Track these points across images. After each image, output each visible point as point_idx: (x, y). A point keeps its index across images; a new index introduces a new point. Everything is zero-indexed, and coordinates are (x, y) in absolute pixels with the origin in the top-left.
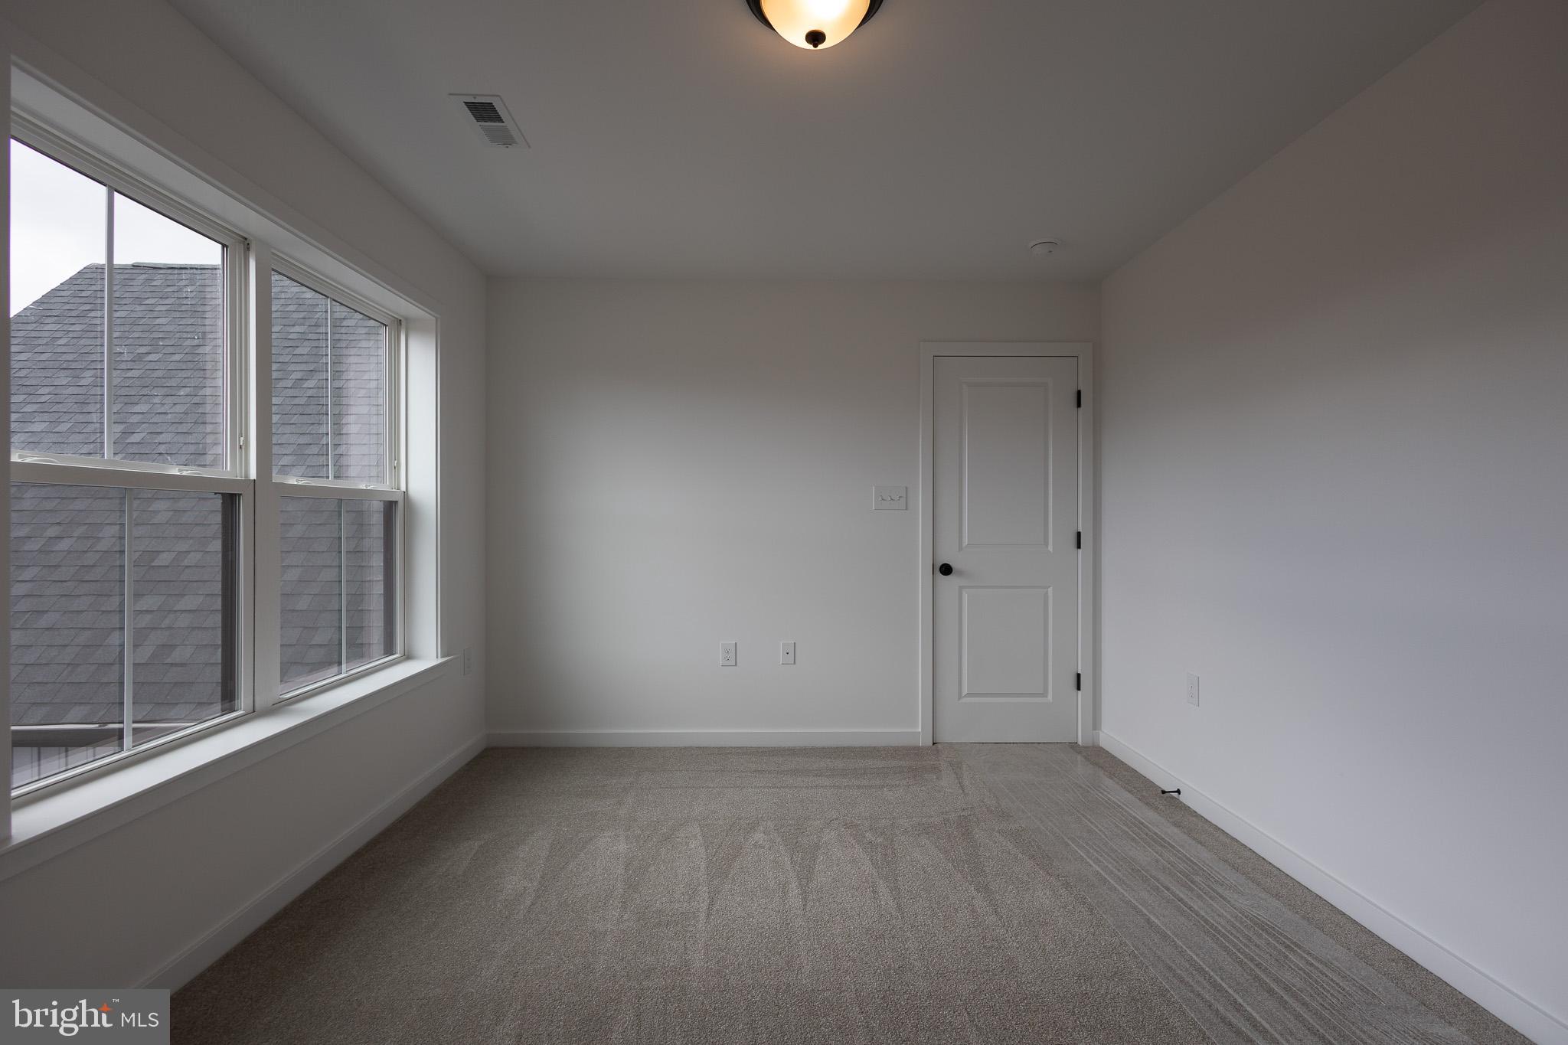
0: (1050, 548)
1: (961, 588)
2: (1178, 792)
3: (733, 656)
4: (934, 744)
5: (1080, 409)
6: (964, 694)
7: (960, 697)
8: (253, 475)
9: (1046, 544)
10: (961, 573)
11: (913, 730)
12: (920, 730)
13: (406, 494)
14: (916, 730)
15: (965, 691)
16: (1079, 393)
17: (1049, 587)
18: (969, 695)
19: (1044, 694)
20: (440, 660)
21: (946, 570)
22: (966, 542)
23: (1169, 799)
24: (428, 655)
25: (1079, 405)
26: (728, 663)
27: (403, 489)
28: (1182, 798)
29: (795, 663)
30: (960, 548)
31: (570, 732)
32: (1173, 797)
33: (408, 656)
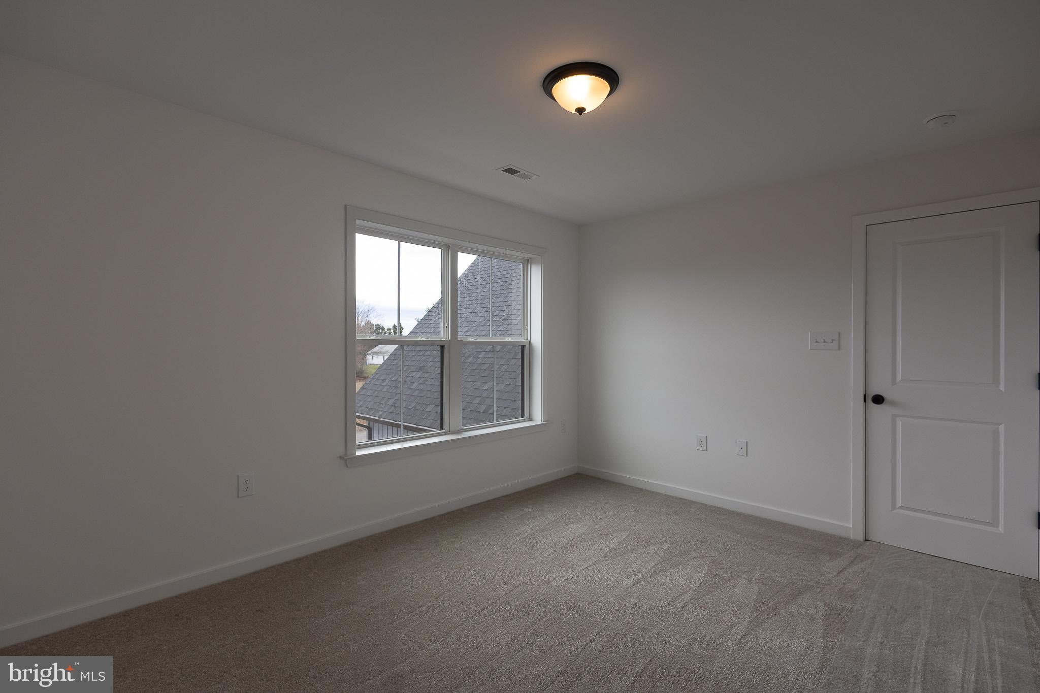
0: (1002, 388)
1: (894, 417)
3: (705, 444)
4: (866, 540)
6: (898, 506)
7: (893, 508)
8: (450, 339)
9: (997, 384)
10: (893, 404)
11: (845, 525)
12: (851, 526)
13: (530, 342)
14: (847, 526)
15: (899, 503)
17: (1001, 424)
18: (902, 507)
19: (995, 524)
20: (542, 423)
21: (878, 399)
22: (899, 377)
24: (538, 418)
26: (701, 448)
27: (529, 340)
29: (747, 456)
30: (894, 382)
31: (614, 473)
33: (531, 419)
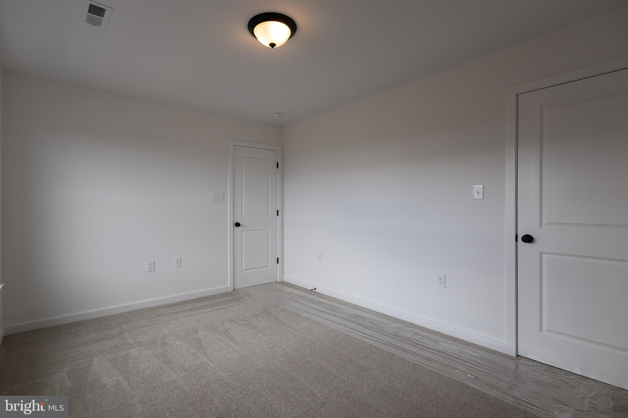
0: (270, 216)
1: (242, 231)
2: (315, 289)
4: (234, 290)
5: (278, 169)
7: (242, 271)
9: (268, 215)
10: (242, 226)
11: (227, 286)
12: (229, 286)
14: (228, 286)
15: (243, 269)
16: (278, 163)
17: (269, 229)
18: (245, 270)
19: (268, 266)
21: (238, 225)
22: (244, 214)
23: (313, 291)
25: (278, 167)
26: (151, 270)
28: (316, 291)
29: (181, 266)
30: (242, 217)
32: (314, 291)
